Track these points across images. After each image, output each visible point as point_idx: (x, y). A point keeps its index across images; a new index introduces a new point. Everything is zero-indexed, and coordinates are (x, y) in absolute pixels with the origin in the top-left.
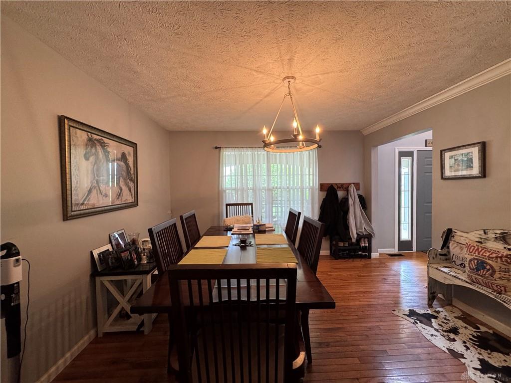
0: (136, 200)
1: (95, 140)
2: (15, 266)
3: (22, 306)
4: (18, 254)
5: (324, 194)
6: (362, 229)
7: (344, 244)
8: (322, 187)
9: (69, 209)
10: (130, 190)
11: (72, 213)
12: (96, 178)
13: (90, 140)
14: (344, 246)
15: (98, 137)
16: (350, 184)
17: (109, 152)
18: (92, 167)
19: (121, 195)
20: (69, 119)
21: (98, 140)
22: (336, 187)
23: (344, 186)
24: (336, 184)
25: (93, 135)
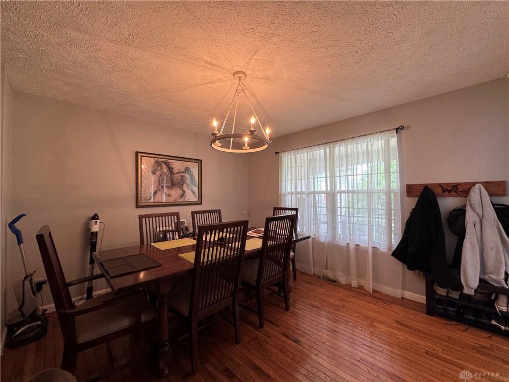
0: (200, 199)
1: (161, 162)
2: (95, 224)
3: (97, 243)
4: (98, 219)
5: (412, 202)
6: (498, 274)
7: (448, 292)
8: (410, 190)
9: (140, 201)
10: (194, 193)
11: (141, 204)
12: (161, 184)
13: (157, 162)
14: (447, 296)
15: (163, 160)
16: (474, 184)
17: (173, 168)
18: (158, 178)
19: (184, 196)
20: (140, 153)
21: (163, 162)
22: (439, 190)
23: (460, 189)
24: (440, 185)
25: (159, 159)
